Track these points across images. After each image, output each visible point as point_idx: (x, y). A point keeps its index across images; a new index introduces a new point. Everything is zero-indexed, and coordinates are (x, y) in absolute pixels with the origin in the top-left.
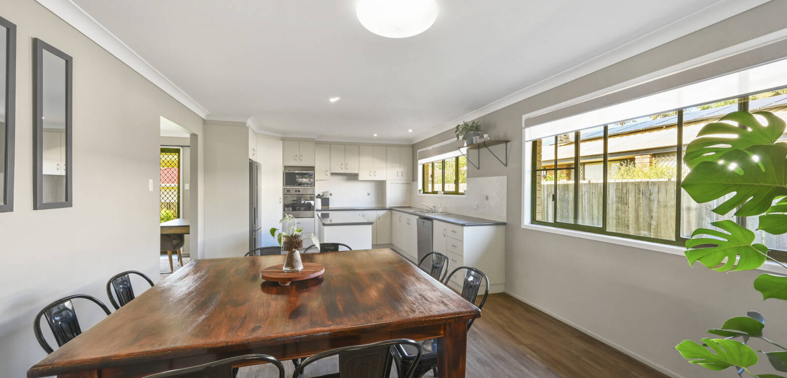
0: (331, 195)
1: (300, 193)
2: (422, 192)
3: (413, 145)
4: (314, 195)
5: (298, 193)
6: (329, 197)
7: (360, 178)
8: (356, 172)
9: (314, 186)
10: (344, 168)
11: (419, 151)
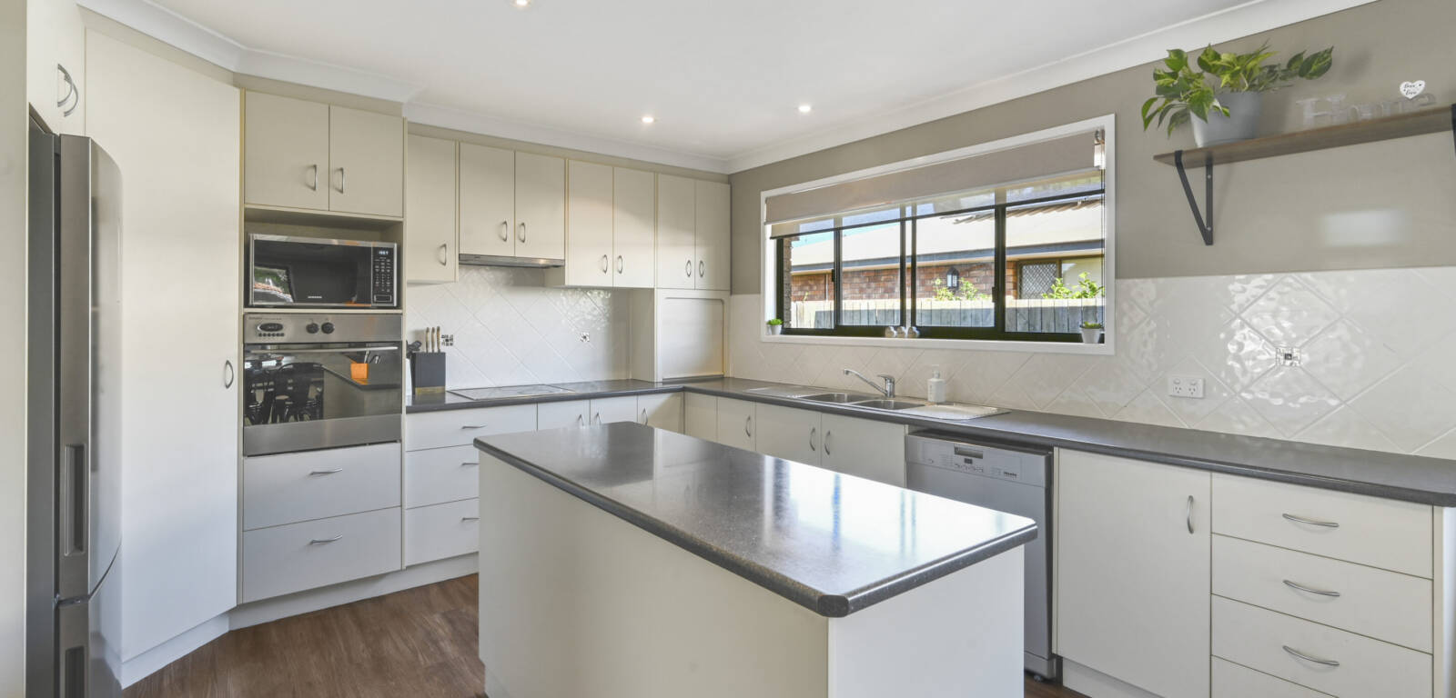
0: (449, 341)
1: (333, 337)
2: (779, 328)
3: (730, 176)
4: (399, 344)
5: (319, 337)
6: (443, 349)
7: (570, 280)
8: (556, 255)
9: (399, 306)
10: (510, 238)
11: (764, 195)
